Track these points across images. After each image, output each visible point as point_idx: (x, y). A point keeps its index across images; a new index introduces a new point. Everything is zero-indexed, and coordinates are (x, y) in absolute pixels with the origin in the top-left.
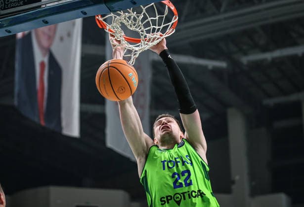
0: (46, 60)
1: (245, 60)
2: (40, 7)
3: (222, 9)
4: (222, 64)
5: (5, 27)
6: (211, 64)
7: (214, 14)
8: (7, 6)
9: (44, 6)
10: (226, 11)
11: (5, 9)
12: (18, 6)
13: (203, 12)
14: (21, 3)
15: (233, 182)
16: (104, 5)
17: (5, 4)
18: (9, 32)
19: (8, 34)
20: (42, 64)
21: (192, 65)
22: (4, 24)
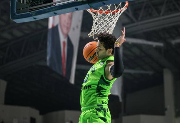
0: (66, 40)
1: (173, 42)
2: (52, 5)
3: (161, 14)
4: (161, 44)
5: (33, 16)
6: (155, 44)
7: (157, 17)
8: (34, 4)
9: (55, 5)
10: (163, 15)
11: (33, 6)
12: (40, 5)
13: (150, 15)
14: (42, 3)
15: (166, 109)
16: (88, 5)
17: (33, 3)
18: (35, 19)
19: (34, 20)
20: (64, 43)
21: (144, 45)
22: (32, 15)
